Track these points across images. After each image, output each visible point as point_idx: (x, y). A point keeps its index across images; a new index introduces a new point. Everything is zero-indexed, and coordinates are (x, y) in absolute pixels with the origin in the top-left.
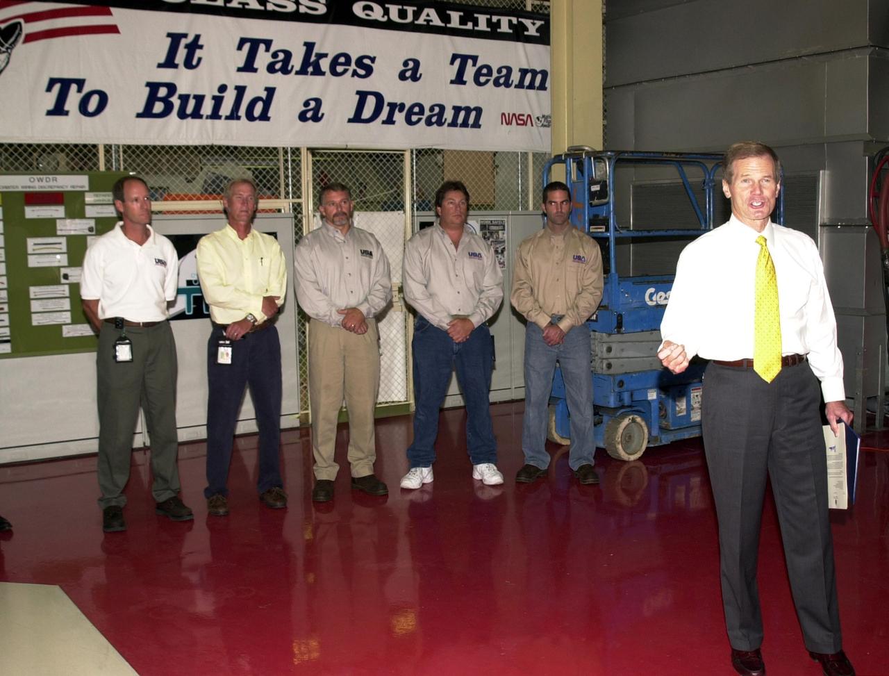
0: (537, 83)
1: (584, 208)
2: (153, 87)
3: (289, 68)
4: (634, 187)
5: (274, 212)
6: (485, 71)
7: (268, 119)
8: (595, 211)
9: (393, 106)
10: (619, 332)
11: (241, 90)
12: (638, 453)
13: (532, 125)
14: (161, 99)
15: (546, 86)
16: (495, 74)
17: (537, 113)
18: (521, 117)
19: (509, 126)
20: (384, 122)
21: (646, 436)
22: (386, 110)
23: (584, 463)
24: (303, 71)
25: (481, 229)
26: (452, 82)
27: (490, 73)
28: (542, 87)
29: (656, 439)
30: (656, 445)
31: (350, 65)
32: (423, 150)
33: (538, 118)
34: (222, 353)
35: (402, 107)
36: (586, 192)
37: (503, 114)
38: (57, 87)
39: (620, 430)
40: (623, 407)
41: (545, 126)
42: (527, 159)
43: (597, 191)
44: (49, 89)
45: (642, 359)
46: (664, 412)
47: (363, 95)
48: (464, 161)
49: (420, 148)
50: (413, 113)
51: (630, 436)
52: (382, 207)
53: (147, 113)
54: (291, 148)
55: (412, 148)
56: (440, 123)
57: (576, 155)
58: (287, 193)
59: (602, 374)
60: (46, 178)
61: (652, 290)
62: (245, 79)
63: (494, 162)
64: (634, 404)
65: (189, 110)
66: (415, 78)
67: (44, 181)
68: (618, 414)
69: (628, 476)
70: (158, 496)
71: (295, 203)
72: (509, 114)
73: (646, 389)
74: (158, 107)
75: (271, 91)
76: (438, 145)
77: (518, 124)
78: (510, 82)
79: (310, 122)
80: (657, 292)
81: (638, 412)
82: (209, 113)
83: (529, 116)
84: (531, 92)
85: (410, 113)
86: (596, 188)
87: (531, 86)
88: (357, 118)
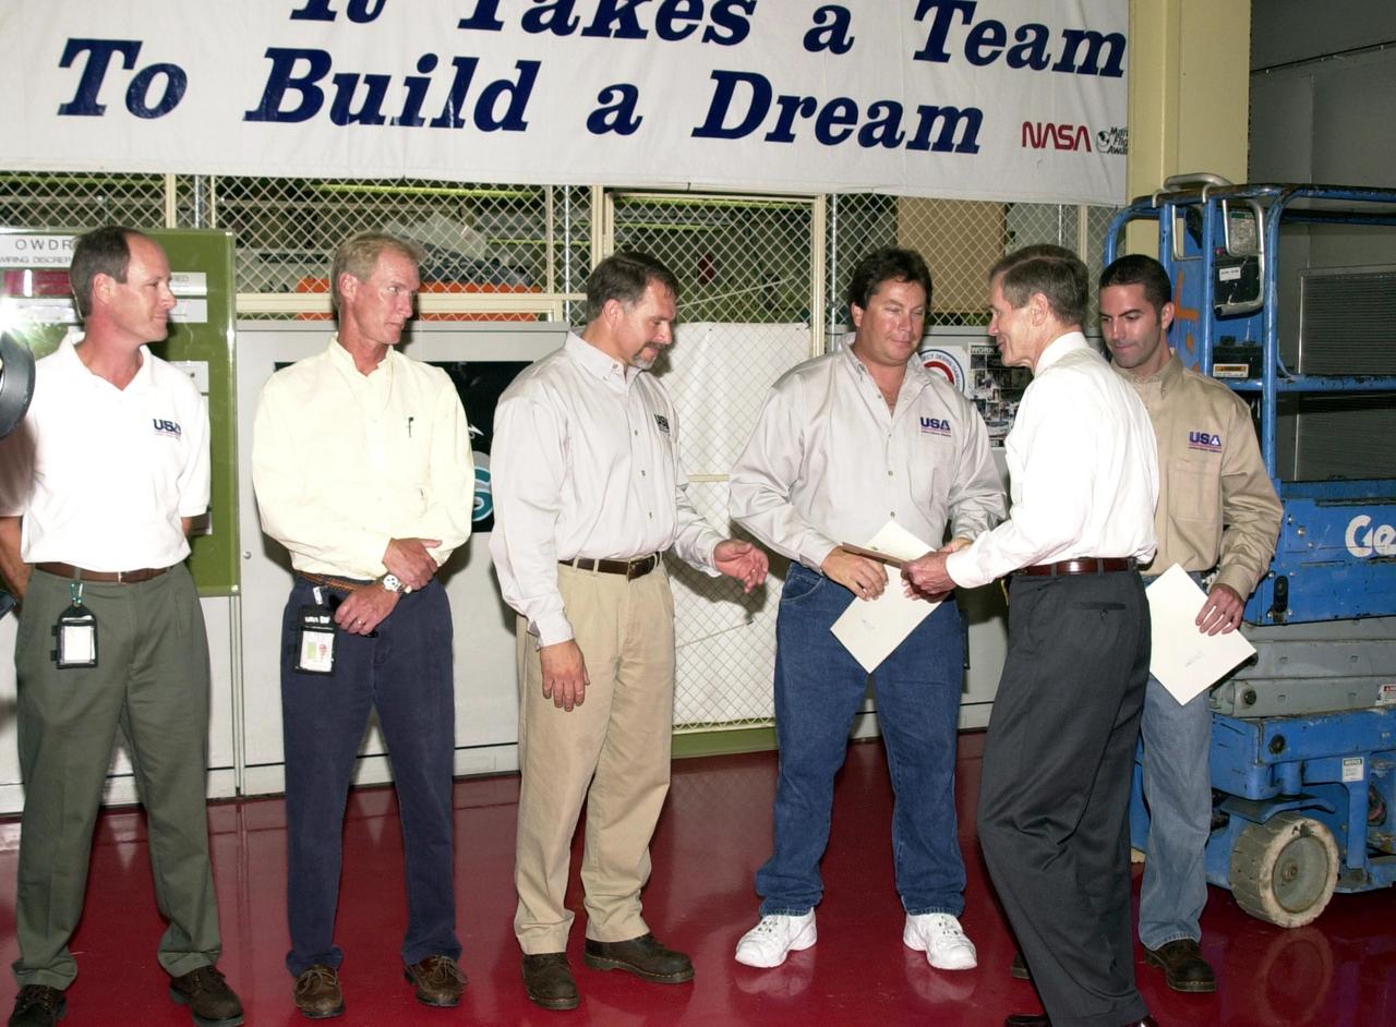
0: (1102, 61)
1: (1201, 319)
2: (282, 59)
3: (570, 22)
4: (1308, 282)
5: (531, 319)
6: (989, 34)
7: (522, 126)
8: (1227, 328)
9: (789, 104)
10: (1278, 621)
11: (466, 67)
12: (1313, 908)
13: (1089, 149)
14: (296, 84)
15: (1121, 67)
16: (1011, 42)
17: (1099, 124)
18: (1065, 132)
19: (1040, 149)
20: (770, 137)
21: (1334, 868)
22: (775, 112)
23: (1179, 936)
24: (599, 29)
25: (974, 365)
26: (918, 56)
27: (1000, 39)
28: (1113, 69)
29: (1357, 875)
30: (1358, 890)
31: (699, 17)
32: (853, 196)
33: (1101, 135)
34: (312, 645)
35: (809, 105)
36: (1208, 283)
37: (1027, 125)
38: (83, 57)
39: (1272, 856)
40: (1280, 798)
41: (1117, 151)
42: (1075, 220)
43: (1232, 281)
44: (66, 61)
45: (1331, 681)
46: (1379, 811)
47: (726, 81)
48: (941, 221)
49: (847, 191)
50: (832, 120)
51: (1295, 868)
52: (762, 313)
53: (268, 110)
54: (571, 188)
55: (830, 192)
56: (890, 140)
57: (1185, 196)
58: (560, 281)
59: (1230, 715)
60: (50, 241)
61: (1363, 520)
62: (474, 43)
63: (1005, 224)
64: (1306, 791)
65: (357, 105)
66: (839, 46)
67: (46, 246)
68: (1268, 816)
69: (1287, 961)
70: (171, 963)
71: (576, 302)
72: (1039, 125)
73: (1339, 756)
74: (292, 100)
75: (529, 69)
76: (886, 186)
77: (1058, 146)
78: (1044, 58)
79: (612, 133)
80: (1374, 525)
81: (1319, 812)
82: (398, 112)
83: (1083, 129)
84: (1089, 79)
85: (827, 118)
86: (1230, 274)
87: (1089, 67)
88: (712, 127)
